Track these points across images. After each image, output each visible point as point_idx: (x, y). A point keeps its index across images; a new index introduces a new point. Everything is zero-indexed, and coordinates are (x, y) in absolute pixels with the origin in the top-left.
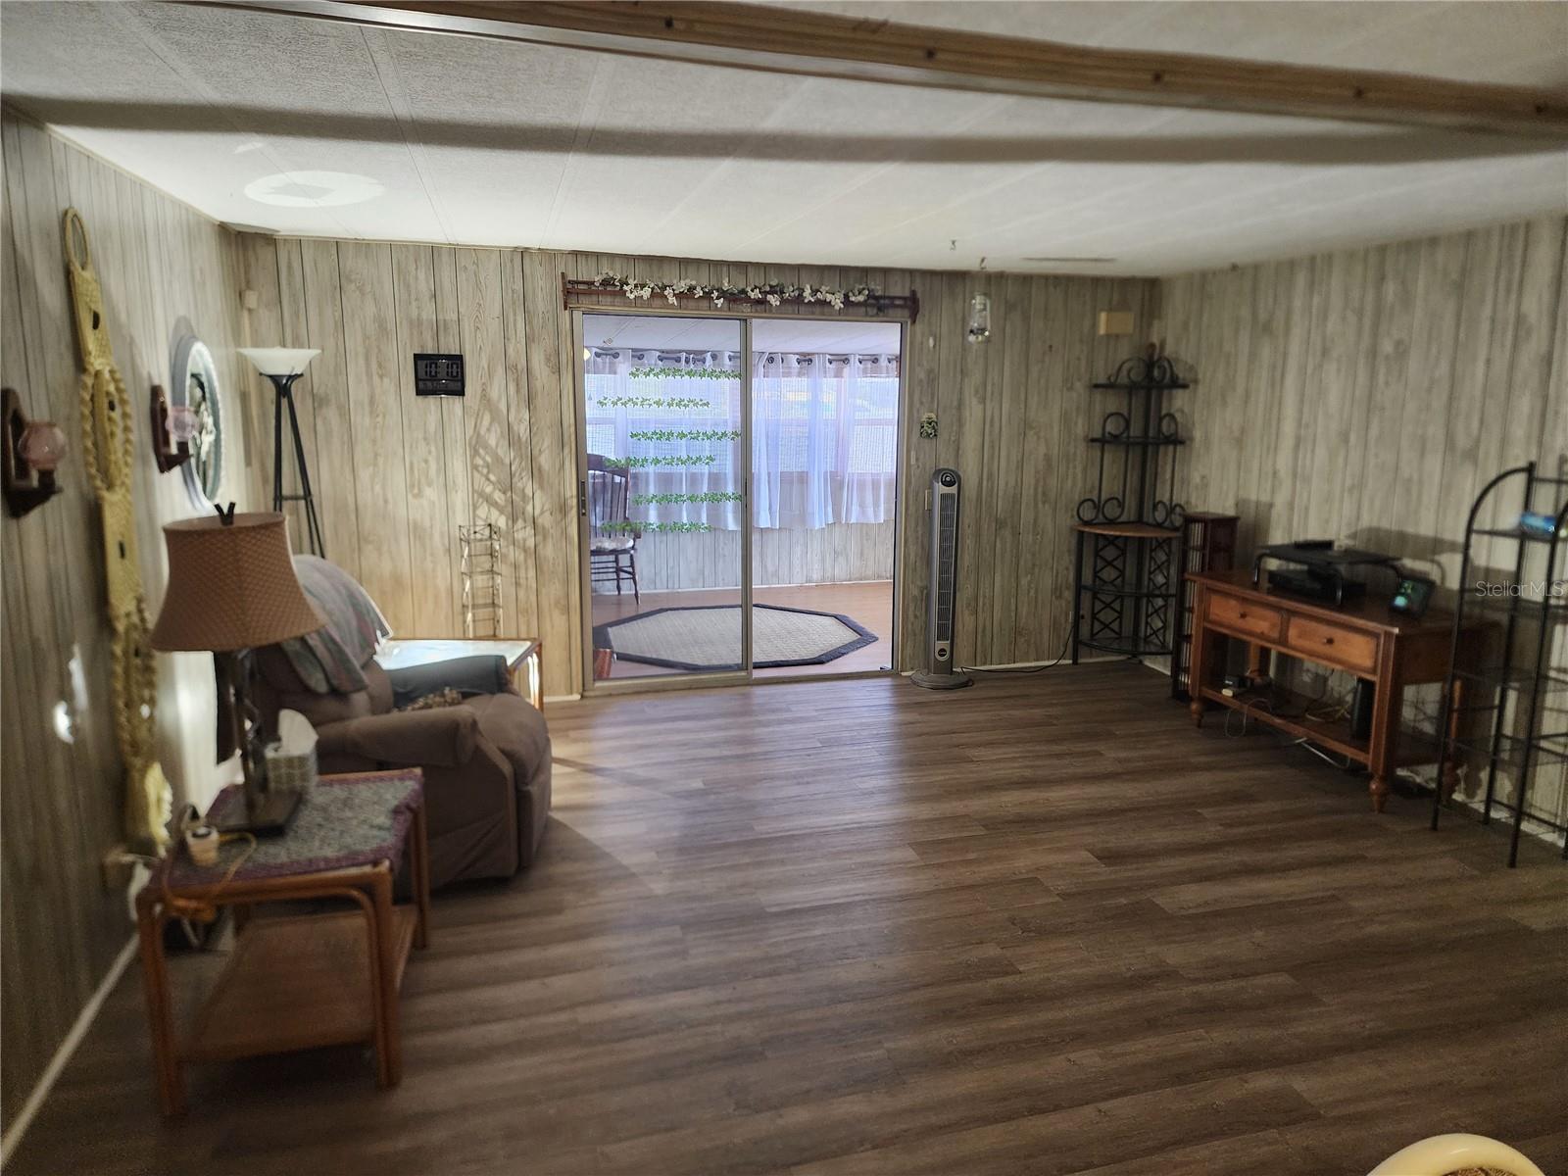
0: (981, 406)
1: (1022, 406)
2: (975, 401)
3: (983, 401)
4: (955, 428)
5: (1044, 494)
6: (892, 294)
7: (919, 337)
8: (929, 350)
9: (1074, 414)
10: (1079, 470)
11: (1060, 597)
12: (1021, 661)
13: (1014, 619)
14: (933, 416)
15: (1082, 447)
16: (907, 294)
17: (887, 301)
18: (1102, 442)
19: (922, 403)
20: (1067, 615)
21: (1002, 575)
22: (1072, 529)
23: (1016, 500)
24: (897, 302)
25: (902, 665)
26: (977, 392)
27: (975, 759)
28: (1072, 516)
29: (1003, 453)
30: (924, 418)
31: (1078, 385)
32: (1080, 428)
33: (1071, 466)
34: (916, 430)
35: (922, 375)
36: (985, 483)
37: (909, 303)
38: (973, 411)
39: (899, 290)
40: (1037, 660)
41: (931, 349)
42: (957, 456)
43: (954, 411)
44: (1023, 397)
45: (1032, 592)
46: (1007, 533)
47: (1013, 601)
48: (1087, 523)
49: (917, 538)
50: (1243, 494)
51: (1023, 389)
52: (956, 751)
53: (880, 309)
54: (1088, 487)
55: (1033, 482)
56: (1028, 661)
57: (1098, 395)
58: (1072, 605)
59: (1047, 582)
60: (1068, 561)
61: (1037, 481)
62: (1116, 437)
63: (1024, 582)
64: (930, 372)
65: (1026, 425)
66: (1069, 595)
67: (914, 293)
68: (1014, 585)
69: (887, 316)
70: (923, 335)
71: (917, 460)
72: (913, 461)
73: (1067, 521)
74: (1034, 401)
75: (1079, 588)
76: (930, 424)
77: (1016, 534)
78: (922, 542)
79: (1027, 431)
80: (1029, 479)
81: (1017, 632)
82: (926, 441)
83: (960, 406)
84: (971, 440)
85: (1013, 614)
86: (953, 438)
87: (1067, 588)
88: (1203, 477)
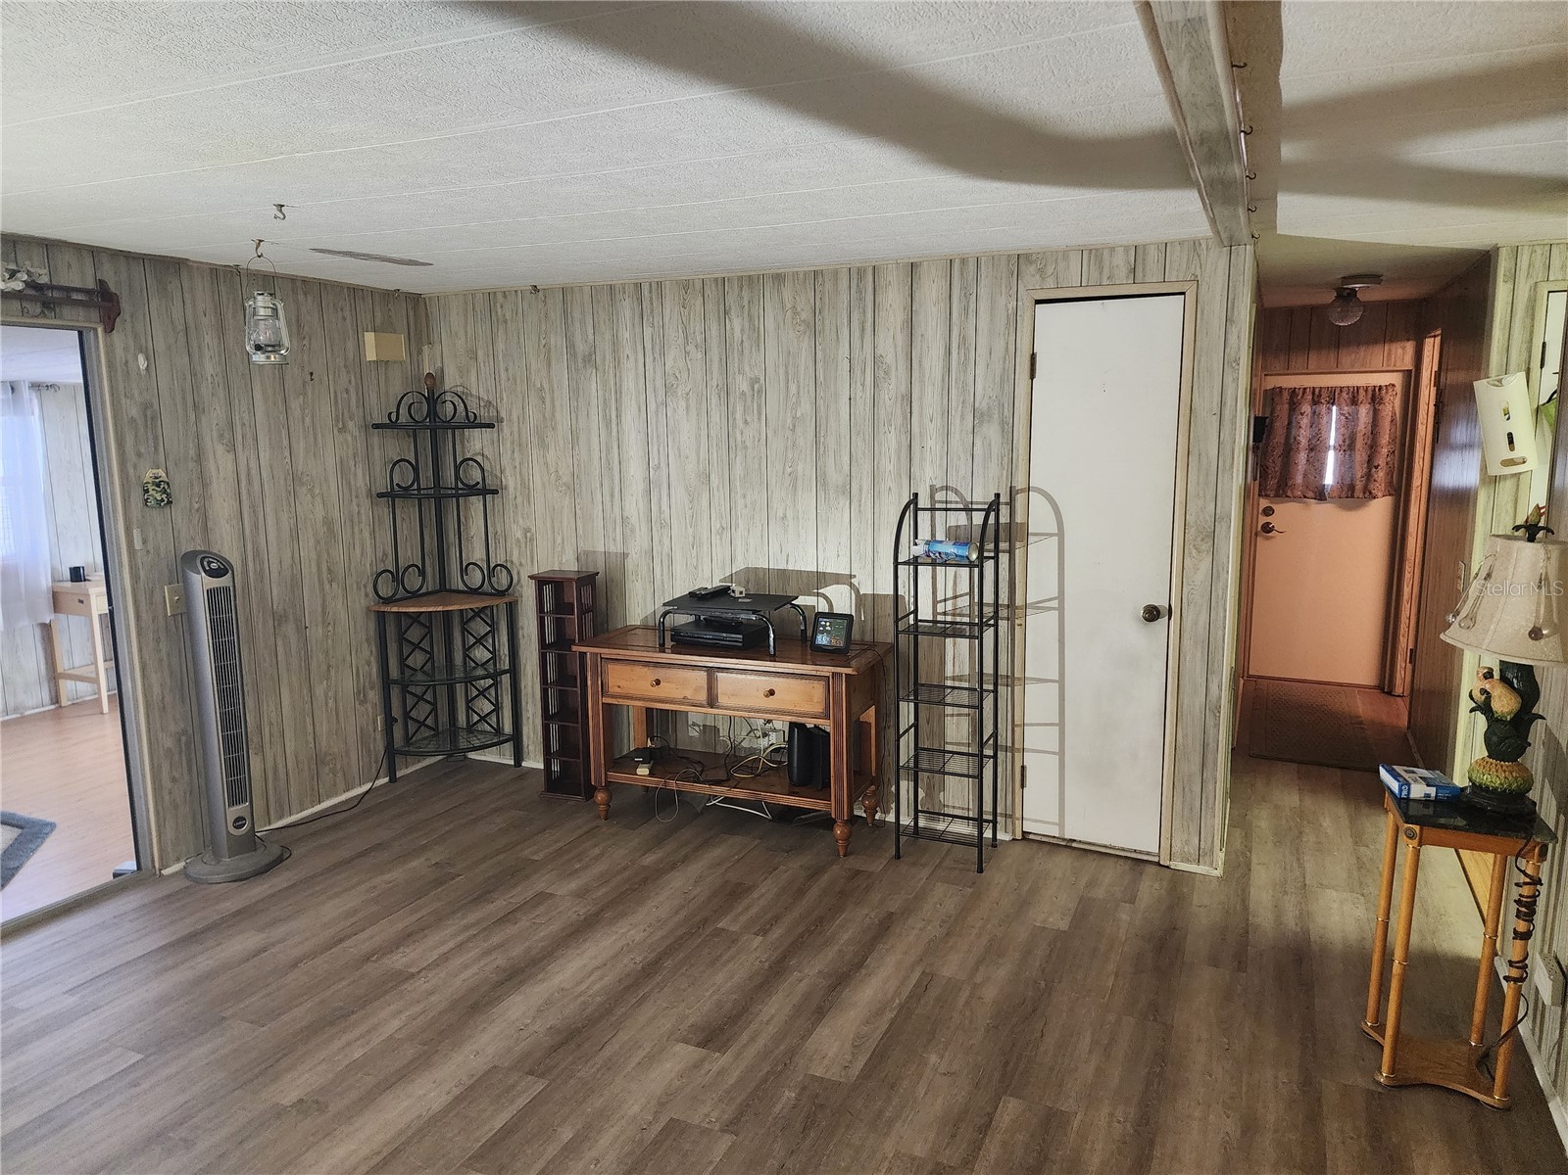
0: (231, 456)
1: (287, 454)
2: (220, 449)
3: (232, 448)
4: (196, 490)
5: (330, 571)
6: (64, 282)
7: (119, 353)
8: (139, 374)
9: (352, 463)
10: (366, 534)
11: (363, 702)
12: (329, 797)
13: (312, 746)
14: (161, 473)
15: (366, 503)
16: (91, 285)
17: (56, 294)
18: (392, 496)
19: (139, 455)
20: (375, 721)
21: (291, 691)
22: (368, 610)
23: (295, 584)
24: (75, 296)
25: (161, 858)
26: (221, 436)
27: (413, 970)
28: (367, 595)
29: (271, 521)
30: (148, 476)
31: (351, 424)
32: (361, 481)
33: (356, 530)
34: (136, 497)
35: (134, 412)
36: (251, 564)
37: (98, 299)
38: (220, 464)
39: (76, 276)
40: (347, 790)
41: (143, 373)
42: (205, 529)
43: (191, 465)
44: (285, 443)
45: (331, 703)
46: (290, 629)
47: (308, 720)
48: (387, 601)
49: (161, 660)
50: (584, 546)
51: (284, 432)
52: (373, 970)
53: (48, 305)
54: (380, 554)
55: (313, 555)
56: (336, 794)
57: (376, 438)
58: (380, 708)
59: (348, 685)
60: (368, 653)
61: (319, 556)
62: (406, 489)
63: (319, 691)
64: (146, 407)
65: (295, 479)
66: (374, 696)
67: (102, 283)
68: (307, 698)
69: (61, 318)
70: (126, 349)
71: (144, 542)
72: (138, 545)
73: (361, 601)
74: (300, 447)
75: (386, 683)
76: (158, 485)
77: (302, 629)
78: (169, 665)
79: (298, 488)
80: (307, 550)
81: (319, 760)
82: (155, 513)
83: (200, 458)
84: (222, 506)
85: (311, 739)
86: (196, 506)
87: (372, 688)
88: (527, 530)
